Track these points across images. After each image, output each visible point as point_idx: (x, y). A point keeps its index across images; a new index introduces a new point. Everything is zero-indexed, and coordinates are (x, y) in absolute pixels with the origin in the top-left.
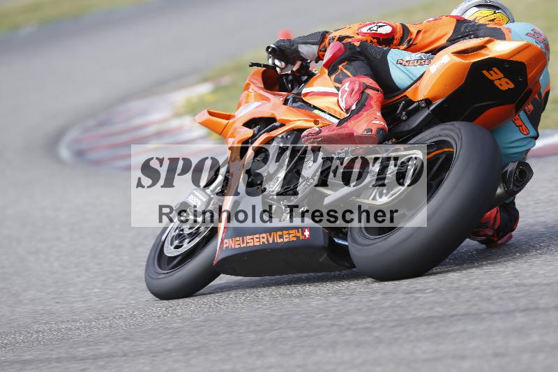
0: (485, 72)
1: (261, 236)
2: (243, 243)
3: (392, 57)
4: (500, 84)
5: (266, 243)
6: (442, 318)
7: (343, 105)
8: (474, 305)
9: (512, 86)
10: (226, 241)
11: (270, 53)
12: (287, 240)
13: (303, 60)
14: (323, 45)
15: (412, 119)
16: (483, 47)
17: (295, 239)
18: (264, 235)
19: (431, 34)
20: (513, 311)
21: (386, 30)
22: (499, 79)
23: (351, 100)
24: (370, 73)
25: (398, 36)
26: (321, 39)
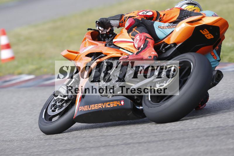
0: (201, 31)
1: (99, 104)
2: (90, 108)
3: (156, 25)
4: (208, 36)
5: (101, 108)
6: (70, 150)
7: (136, 46)
8: (83, 144)
9: (213, 37)
10: (80, 107)
11: (97, 24)
12: (112, 106)
13: (112, 27)
14: (122, 20)
15: (168, 52)
16: (200, 20)
17: (116, 105)
18: (101, 104)
19: (170, 16)
20: (99, 147)
21: (150, 14)
22: (207, 34)
23: (140, 44)
24: (147, 32)
25: (155, 16)
26: (121, 18)
